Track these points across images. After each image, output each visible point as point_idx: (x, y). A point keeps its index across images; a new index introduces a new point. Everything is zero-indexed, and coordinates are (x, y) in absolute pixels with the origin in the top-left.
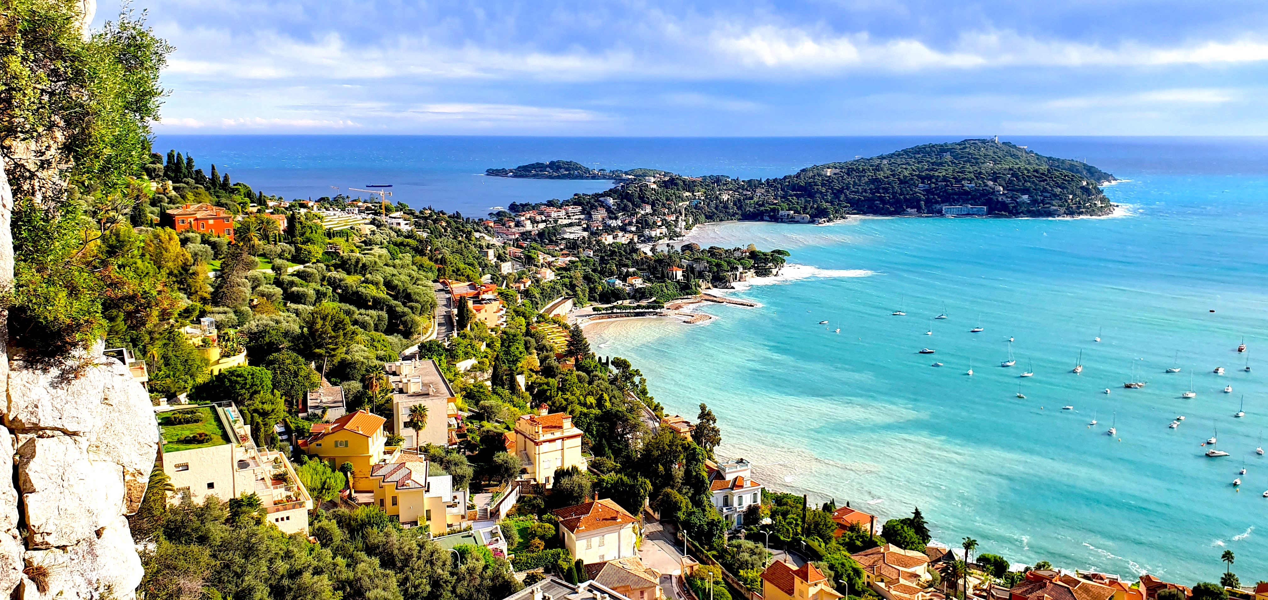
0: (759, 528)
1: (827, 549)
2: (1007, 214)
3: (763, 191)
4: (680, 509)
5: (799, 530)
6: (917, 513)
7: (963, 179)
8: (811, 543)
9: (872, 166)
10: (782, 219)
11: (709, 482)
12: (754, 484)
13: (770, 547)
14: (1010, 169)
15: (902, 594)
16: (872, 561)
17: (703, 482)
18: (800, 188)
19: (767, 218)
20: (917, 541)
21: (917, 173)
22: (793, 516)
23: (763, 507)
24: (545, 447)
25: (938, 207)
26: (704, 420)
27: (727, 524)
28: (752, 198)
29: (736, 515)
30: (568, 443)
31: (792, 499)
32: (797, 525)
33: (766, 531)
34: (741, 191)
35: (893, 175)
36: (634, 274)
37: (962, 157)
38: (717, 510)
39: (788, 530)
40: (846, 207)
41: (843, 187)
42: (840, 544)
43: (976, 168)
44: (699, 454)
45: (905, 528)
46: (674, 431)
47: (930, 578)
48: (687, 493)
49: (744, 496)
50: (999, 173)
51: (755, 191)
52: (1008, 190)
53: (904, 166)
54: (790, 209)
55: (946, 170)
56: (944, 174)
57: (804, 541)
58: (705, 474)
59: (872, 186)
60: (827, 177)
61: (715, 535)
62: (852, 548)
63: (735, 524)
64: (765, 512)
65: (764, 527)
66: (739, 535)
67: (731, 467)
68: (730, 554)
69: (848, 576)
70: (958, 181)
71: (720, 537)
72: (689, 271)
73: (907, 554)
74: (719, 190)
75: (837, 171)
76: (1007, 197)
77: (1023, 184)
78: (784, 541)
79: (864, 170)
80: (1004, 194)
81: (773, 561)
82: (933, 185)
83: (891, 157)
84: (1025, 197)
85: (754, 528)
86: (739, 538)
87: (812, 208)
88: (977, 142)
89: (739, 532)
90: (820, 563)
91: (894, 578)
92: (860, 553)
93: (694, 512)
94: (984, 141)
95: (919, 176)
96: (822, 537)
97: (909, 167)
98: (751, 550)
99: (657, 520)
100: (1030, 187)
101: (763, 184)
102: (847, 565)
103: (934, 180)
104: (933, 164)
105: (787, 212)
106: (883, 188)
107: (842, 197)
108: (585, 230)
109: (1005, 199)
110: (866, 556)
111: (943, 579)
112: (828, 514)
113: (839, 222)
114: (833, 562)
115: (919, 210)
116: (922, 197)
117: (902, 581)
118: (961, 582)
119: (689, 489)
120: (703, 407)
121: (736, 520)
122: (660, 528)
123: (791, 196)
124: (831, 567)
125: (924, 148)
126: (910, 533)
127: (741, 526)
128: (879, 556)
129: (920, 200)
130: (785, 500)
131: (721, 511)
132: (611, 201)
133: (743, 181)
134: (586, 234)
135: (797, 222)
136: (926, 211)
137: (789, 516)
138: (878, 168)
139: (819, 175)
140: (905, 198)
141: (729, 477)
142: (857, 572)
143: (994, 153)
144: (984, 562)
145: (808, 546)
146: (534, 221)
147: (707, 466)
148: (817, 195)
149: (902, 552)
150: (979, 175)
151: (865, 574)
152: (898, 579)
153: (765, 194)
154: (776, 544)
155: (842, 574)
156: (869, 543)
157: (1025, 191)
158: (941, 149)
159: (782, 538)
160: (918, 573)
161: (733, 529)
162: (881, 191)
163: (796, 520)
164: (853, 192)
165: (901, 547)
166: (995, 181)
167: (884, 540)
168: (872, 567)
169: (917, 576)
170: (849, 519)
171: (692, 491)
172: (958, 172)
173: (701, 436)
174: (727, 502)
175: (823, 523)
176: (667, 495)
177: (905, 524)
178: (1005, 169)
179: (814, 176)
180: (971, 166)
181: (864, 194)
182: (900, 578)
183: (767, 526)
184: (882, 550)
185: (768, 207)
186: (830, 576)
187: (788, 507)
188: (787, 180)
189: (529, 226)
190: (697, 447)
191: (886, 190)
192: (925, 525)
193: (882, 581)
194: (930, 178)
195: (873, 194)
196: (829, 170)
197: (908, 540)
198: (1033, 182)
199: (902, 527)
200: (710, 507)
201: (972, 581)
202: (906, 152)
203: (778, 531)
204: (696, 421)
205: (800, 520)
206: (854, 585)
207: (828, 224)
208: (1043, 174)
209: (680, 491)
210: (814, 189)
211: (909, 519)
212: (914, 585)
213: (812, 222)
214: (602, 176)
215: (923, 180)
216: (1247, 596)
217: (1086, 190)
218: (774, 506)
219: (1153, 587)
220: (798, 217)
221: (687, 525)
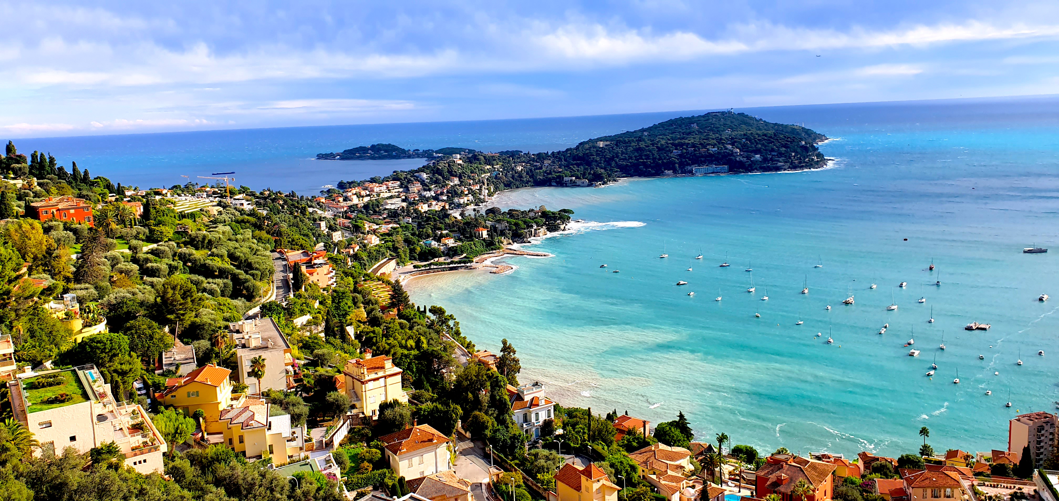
0: (553, 438)
1: (609, 451)
2: (744, 171)
3: (550, 162)
4: (487, 428)
5: (586, 437)
6: (681, 416)
7: (708, 144)
8: (595, 447)
9: (635, 138)
10: (566, 184)
11: (510, 404)
12: (548, 402)
13: (562, 453)
14: (744, 135)
15: (670, 484)
16: (645, 458)
17: (505, 404)
18: (579, 158)
19: (554, 184)
20: (682, 439)
21: (671, 142)
22: (580, 426)
23: (556, 421)
24: (370, 385)
25: (689, 168)
26: (506, 353)
27: (527, 437)
28: (541, 168)
29: (534, 429)
30: (389, 380)
31: (581, 412)
32: (584, 433)
33: (559, 440)
34: (532, 162)
35: (653, 145)
36: (447, 236)
37: (706, 127)
38: (518, 426)
39: (576, 438)
40: (617, 172)
41: (613, 156)
42: (620, 446)
43: (717, 135)
44: (500, 381)
45: (673, 429)
46: (481, 363)
47: (692, 468)
48: (492, 414)
49: (540, 413)
50: (736, 138)
51: (543, 163)
52: (743, 152)
53: (661, 137)
54: (572, 176)
55: (694, 138)
56: (692, 141)
57: (590, 446)
58: (507, 397)
59: (636, 154)
60: (600, 148)
61: (517, 447)
62: (630, 449)
63: (534, 436)
64: (558, 425)
65: (557, 437)
66: (537, 445)
67: (528, 389)
68: (529, 462)
69: (627, 472)
70: (704, 146)
71: (521, 448)
72: (493, 231)
73: (673, 450)
74: (514, 163)
75: (608, 143)
76: (743, 157)
77: (755, 146)
78: (574, 447)
79: (629, 141)
80: (740, 155)
81: (564, 464)
82: (685, 151)
83: (651, 130)
84: (758, 156)
85: (549, 439)
86: (537, 447)
87: (590, 174)
88: (717, 114)
89: (537, 442)
90: (603, 462)
91: (663, 470)
92: (636, 452)
93: (499, 429)
94: (723, 113)
95: (672, 144)
96: (604, 441)
97: (665, 137)
98: (547, 457)
99: (469, 439)
100: (761, 148)
101: (549, 156)
102: (624, 462)
103: (685, 147)
104: (683, 133)
105: (570, 178)
106: (645, 155)
107: (613, 164)
108: (403, 201)
109: (742, 159)
110: (640, 454)
111: (704, 467)
112: (609, 422)
113: (611, 184)
114: (613, 461)
115: (675, 171)
116: (677, 161)
117: (670, 473)
118: (717, 469)
119: (494, 411)
120: (504, 342)
121: (534, 433)
122: (472, 445)
123: (572, 165)
124: (612, 465)
125: (676, 121)
126: (677, 432)
127: (538, 437)
128: (651, 453)
129: (675, 163)
130: (574, 414)
131: (522, 426)
132: (424, 176)
133: (533, 155)
134: (404, 204)
135: (579, 186)
136: (680, 172)
137: (577, 426)
138: (640, 139)
139: (594, 147)
140: (663, 162)
141: (527, 398)
142: (633, 468)
143: (732, 122)
144: (736, 452)
145: (593, 450)
146: (359, 196)
147: (508, 391)
148: (594, 163)
149: (669, 448)
150: (720, 141)
151: (640, 469)
152: (666, 471)
153: (552, 164)
154: (567, 450)
155: (621, 471)
156: (644, 443)
157: (757, 151)
159: (572, 445)
160: (682, 465)
161: (532, 441)
162: (643, 157)
163: (584, 429)
164: (622, 159)
165: (670, 446)
166: (733, 144)
167: (655, 440)
168: (645, 462)
169: (682, 467)
170: (627, 425)
171: (496, 412)
172: (704, 139)
173: (504, 366)
174: (526, 419)
175: (605, 430)
176: (476, 417)
177: (672, 426)
178: (741, 135)
179: (590, 148)
180: (714, 134)
181: (630, 160)
182: (668, 471)
183: (559, 435)
184: (653, 449)
185: (554, 175)
186: (611, 473)
187: (578, 419)
188: (569, 152)
189: (355, 200)
190: (500, 375)
191: (648, 157)
192: (688, 425)
193: (654, 473)
194: (681, 145)
195: (637, 160)
196: (602, 143)
197: (675, 438)
198: (763, 145)
199: (670, 429)
200: (513, 424)
201: (727, 469)
202: (662, 125)
203: (569, 439)
204: (499, 354)
205: (586, 429)
206: (632, 478)
207: (603, 186)
208: (771, 137)
209: (486, 413)
210: (590, 158)
211: (675, 421)
212: (680, 475)
213: (590, 185)
214: (417, 154)
215: (676, 146)
216: (940, 462)
217: (805, 148)
218: (565, 418)
219: (868, 461)
220: (578, 182)
221: (493, 440)
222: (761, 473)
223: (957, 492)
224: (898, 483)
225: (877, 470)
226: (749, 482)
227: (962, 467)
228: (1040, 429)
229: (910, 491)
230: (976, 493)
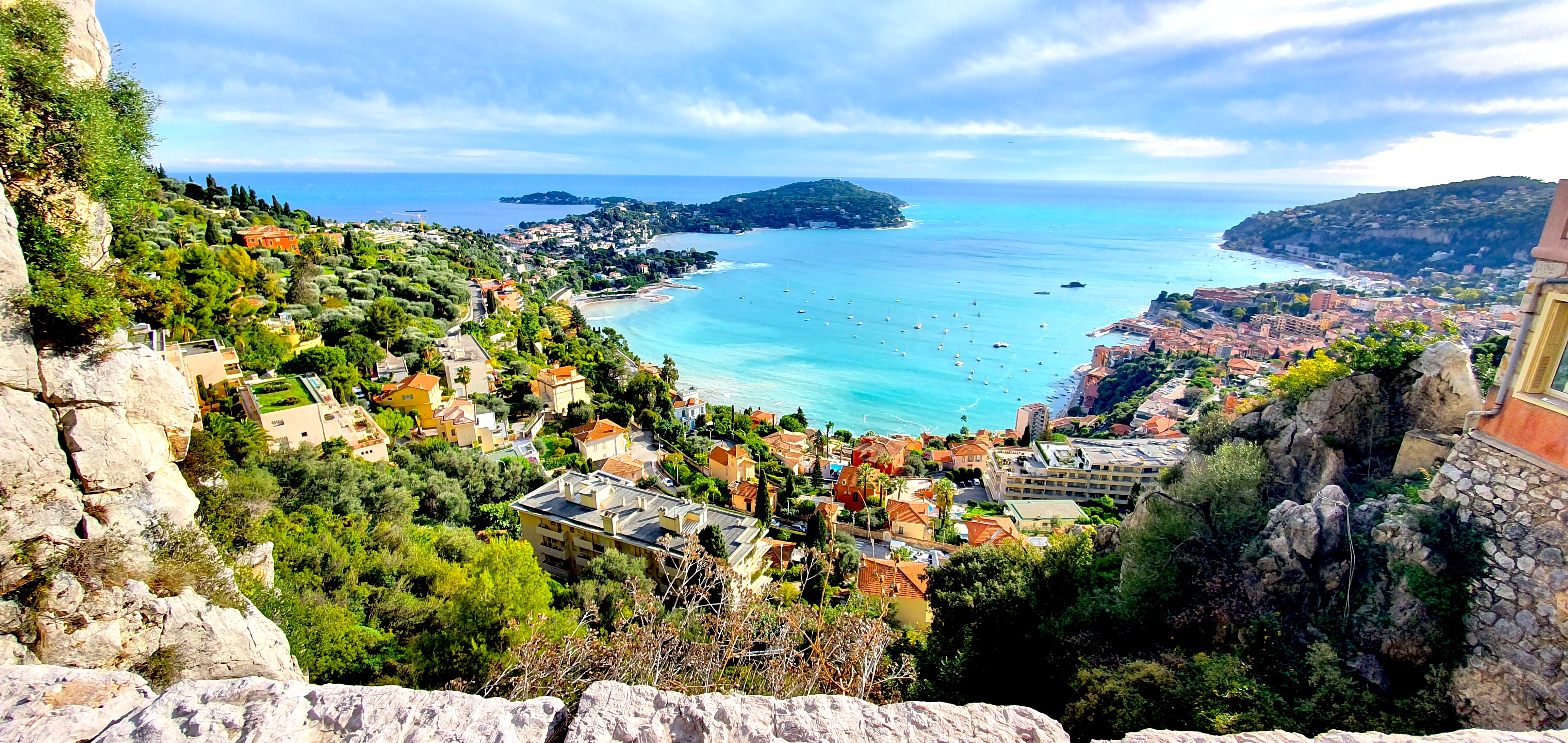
0: (705, 427)
1: (747, 436)
2: (848, 226)
3: (698, 212)
4: (654, 420)
5: (730, 426)
6: (800, 410)
7: (822, 204)
8: (737, 433)
9: (766, 196)
10: (712, 230)
11: (672, 403)
12: (701, 401)
13: (712, 438)
14: (848, 198)
15: (792, 457)
16: (774, 440)
17: (669, 403)
18: (722, 210)
19: (702, 230)
20: (800, 426)
21: (794, 201)
22: (726, 418)
23: (708, 415)
24: (559, 389)
25: (807, 222)
26: (667, 364)
27: (685, 427)
28: (691, 217)
29: (690, 421)
30: (575, 385)
31: (726, 408)
32: (729, 423)
33: (710, 430)
34: (684, 212)
35: (780, 202)
36: (614, 270)
37: (820, 191)
38: (678, 419)
39: (723, 427)
40: (752, 222)
41: (749, 209)
42: (755, 432)
43: (829, 197)
44: (665, 386)
45: (793, 419)
46: (647, 373)
47: (807, 446)
48: (658, 410)
49: (695, 409)
50: (842, 201)
51: (693, 212)
52: (848, 211)
53: (786, 196)
54: (716, 224)
55: (811, 199)
56: (810, 201)
57: (734, 432)
58: (669, 398)
59: (767, 209)
60: (739, 203)
61: (678, 434)
62: (762, 434)
63: (690, 426)
64: (709, 417)
65: (708, 427)
66: (693, 432)
68: (688, 445)
69: (760, 450)
70: (819, 205)
71: (681, 435)
72: (652, 267)
73: (794, 434)
74: (669, 211)
75: (745, 199)
77: (856, 207)
78: (721, 434)
79: (762, 199)
80: (845, 214)
81: (714, 446)
82: (804, 208)
83: (779, 191)
84: (858, 216)
85: (702, 428)
86: (693, 434)
87: (730, 223)
88: (829, 181)
90: (743, 444)
91: (787, 448)
92: (767, 436)
93: (663, 422)
94: (833, 181)
95: (795, 203)
96: (744, 429)
97: (789, 197)
98: (701, 441)
99: (640, 429)
100: (860, 209)
101: (698, 208)
102: (759, 444)
103: (804, 205)
104: (803, 195)
105: (715, 226)
106: (774, 210)
107: (749, 216)
108: (577, 240)
109: (846, 217)
110: (770, 437)
111: (816, 445)
112: (747, 415)
113: (747, 232)
114: (751, 443)
115: (796, 224)
116: (798, 216)
117: (792, 450)
118: (825, 447)
119: (660, 408)
120: (666, 357)
121: (691, 424)
122: (642, 433)
123: (716, 215)
124: (750, 447)
125: (799, 185)
126: (796, 422)
127: (694, 427)
128: (778, 436)
129: (797, 218)
130: (721, 409)
131: (681, 419)
132: (594, 220)
133: (685, 206)
134: (578, 243)
135: (722, 232)
136: (800, 224)
137: (723, 418)
138: (771, 197)
139: (734, 202)
140: (787, 216)
141: (685, 399)
142: (765, 448)
143: (839, 188)
144: (838, 434)
145: (736, 435)
146: (539, 235)
147: (671, 393)
148: (734, 215)
149: (791, 433)
150: (830, 202)
151: (770, 448)
152: (789, 449)
153: (700, 214)
154: (716, 436)
155: (756, 450)
156: (773, 430)
157: (857, 212)
158: (809, 185)
159: (719, 432)
160: (801, 444)
161: (689, 429)
162: (773, 212)
163: (728, 420)
164: (756, 213)
165: (790, 430)
166: (840, 205)
167: (780, 427)
168: (774, 443)
169: (800, 446)
170: (760, 417)
171: (662, 409)
172: (818, 200)
173: (666, 374)
174: (684, 414)
175: (744, 420)
176: (645, 413)
177: (793, 417)
178: (846, 198)
179: (731, 202)
180: (826, 196)
181: (763, 214)
182: (791, 448)
183: (710, 425)
184: (780, 433)
185: (702, 223)
186: (749, 451)
187: (723, 413)
188: (714, 205)
189: (535, 239)
190: (664, 381)
191: (776, 212)
192: (805, 416)
193: (780, 451)
194: (802, 203)
195: (768, 214)
196: (740, 198)
197: (795, 426)
198: (862, 206)
199: (791, 419)
200: (674, 418)
201: (831, 446)
202: (787, 187)
203: (717, 428)
204: (662, 365)
205: (730, 420)
206: (764, 455)
207: (741, 234)
208: (868, 201)
209: (654, 410)
210: (731, 211)
211: (795, 413)
212: (799, 451)
213: (731, 232)
214: (587, 202)
215: (798, 205)
216: (972, 438)
217: (891, 211)
218: (714, 413)
219: (927, 439)
220: (722, 229)
221: (660, 431)
222: (856, 449)
223: (984, 457)
224: (946, 452)
225: (932, 445)
226: (847, 455)
227: (987, 441)
228: (1037, 413)
229: (954, 458)
230: (996, 458)
